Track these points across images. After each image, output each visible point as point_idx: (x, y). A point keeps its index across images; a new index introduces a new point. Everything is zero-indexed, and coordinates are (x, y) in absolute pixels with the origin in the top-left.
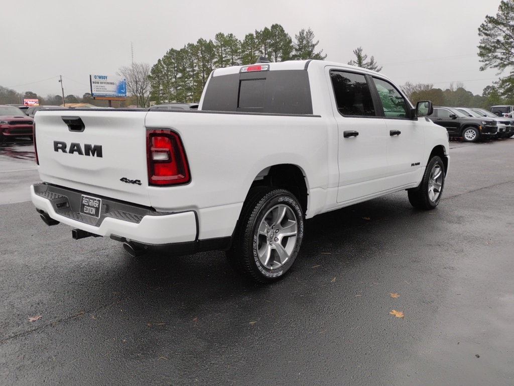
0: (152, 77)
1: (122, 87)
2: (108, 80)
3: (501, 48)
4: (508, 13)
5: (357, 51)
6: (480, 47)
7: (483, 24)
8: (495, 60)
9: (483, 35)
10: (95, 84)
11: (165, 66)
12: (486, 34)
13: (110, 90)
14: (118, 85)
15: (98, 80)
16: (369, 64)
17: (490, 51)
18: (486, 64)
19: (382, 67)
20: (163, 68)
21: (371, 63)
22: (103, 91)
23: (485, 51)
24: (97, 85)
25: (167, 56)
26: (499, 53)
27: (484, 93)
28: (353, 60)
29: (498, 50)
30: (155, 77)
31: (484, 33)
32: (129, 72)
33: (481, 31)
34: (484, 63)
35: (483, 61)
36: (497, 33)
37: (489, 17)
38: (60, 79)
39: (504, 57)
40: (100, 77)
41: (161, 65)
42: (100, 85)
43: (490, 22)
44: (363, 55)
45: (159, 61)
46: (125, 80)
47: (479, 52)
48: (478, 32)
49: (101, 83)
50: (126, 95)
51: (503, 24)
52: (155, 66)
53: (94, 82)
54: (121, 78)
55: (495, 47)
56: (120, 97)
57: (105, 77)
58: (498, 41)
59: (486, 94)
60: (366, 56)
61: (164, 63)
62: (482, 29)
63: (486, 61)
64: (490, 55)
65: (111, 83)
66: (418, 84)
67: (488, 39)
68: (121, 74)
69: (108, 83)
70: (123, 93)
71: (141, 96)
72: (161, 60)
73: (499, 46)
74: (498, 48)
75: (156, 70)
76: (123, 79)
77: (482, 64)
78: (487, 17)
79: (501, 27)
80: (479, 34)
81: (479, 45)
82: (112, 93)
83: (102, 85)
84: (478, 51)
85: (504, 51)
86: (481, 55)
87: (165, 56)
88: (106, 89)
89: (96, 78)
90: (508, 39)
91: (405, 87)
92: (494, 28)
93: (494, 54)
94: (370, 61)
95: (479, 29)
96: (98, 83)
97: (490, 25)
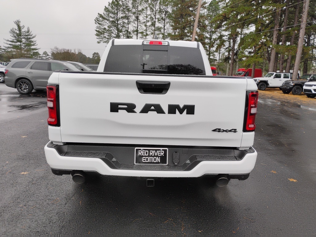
3: (106, 32)
4: (109, 14)
5: (17, 22)
6: (96, 30)
7: (97, 18)
8: (105, 39)
9: (98, 24)
12: (99, 23)
16: (27, 32)
17: (101, 34)
18: (101, 40)
19: (36, 35)
21: (28, 32)
23: (99, 33)
26: (106, 35)
27: (93, 57)
28: (14, 28)
29: (105, 34)
31: (98, 22)
33: (96, 21)
34: (100, 40)
35: (98, 39)
36: (104, 24)
37: (100, 14)
39: (109, 37)
43: (100, 17)
44: (21, 25)
47: (96, 34)
48: (95, 22)
51: (107, 20)
55: (104, 32)
58: (105, 29)
59: (94, 57)
60: (24, 26)
62: (96, 20)
63: (100, 38)
64: (102, 35)
66: (62, 48)
67: (100, 27)
73: (105, 31)
74: (105, 32)
77: (98, 40)
78: (99, 14)
79: (106, 21)
80: (95, 23)
81: (96, 29)
84: (96, 32)
85: (108, 34)
86: (97, 35)
90: (110, 28)
91: (55, 50)
92: (103, 21)
93: (104, 35)
94: (27, 30)
95: (95, 20)
97: (100, 19)
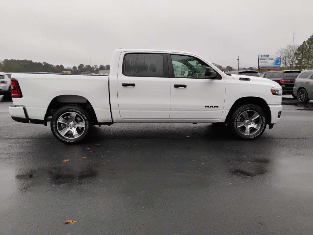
0: (298, 53)
1: (278, 61)
2: (270, 57)
10: (261, 60)
11: (308, 45)
13: (270, 63)
14: (276, 60)
15: (263, 57)
20: (307, 46)
22: (266, 64)
24: (262, 60)
25: (310, 38)
30: (300, 53)
32: (285, 51)
38: (238, 59)
40: (265, 56)
41: (305, 45)
42: (264, 60)
45: (304, 42)
46: (281, 56)
49: (265, 59)
50: (280, 66)
52: (301, 46)
53: (260, 59)
54: (279, 55)
56: (276, 67)
57: (268, 56)
61: (308, 43)
65: (271, 59)
68: (279, 53)
69: (269, 59)
70: (278, 65)
71: (291, 66)
72: (306, 41)
75: (301, 49)
76: (280, 56)
82: (271, 65)
83: (265, 60)
87: (309, 39)
88: (267, 63)
89: (262, 57)
96: (263, 59)
